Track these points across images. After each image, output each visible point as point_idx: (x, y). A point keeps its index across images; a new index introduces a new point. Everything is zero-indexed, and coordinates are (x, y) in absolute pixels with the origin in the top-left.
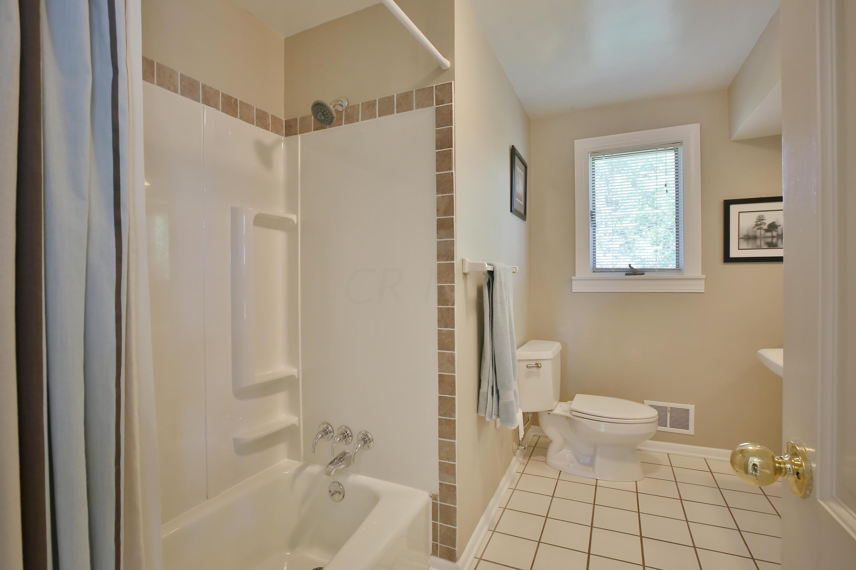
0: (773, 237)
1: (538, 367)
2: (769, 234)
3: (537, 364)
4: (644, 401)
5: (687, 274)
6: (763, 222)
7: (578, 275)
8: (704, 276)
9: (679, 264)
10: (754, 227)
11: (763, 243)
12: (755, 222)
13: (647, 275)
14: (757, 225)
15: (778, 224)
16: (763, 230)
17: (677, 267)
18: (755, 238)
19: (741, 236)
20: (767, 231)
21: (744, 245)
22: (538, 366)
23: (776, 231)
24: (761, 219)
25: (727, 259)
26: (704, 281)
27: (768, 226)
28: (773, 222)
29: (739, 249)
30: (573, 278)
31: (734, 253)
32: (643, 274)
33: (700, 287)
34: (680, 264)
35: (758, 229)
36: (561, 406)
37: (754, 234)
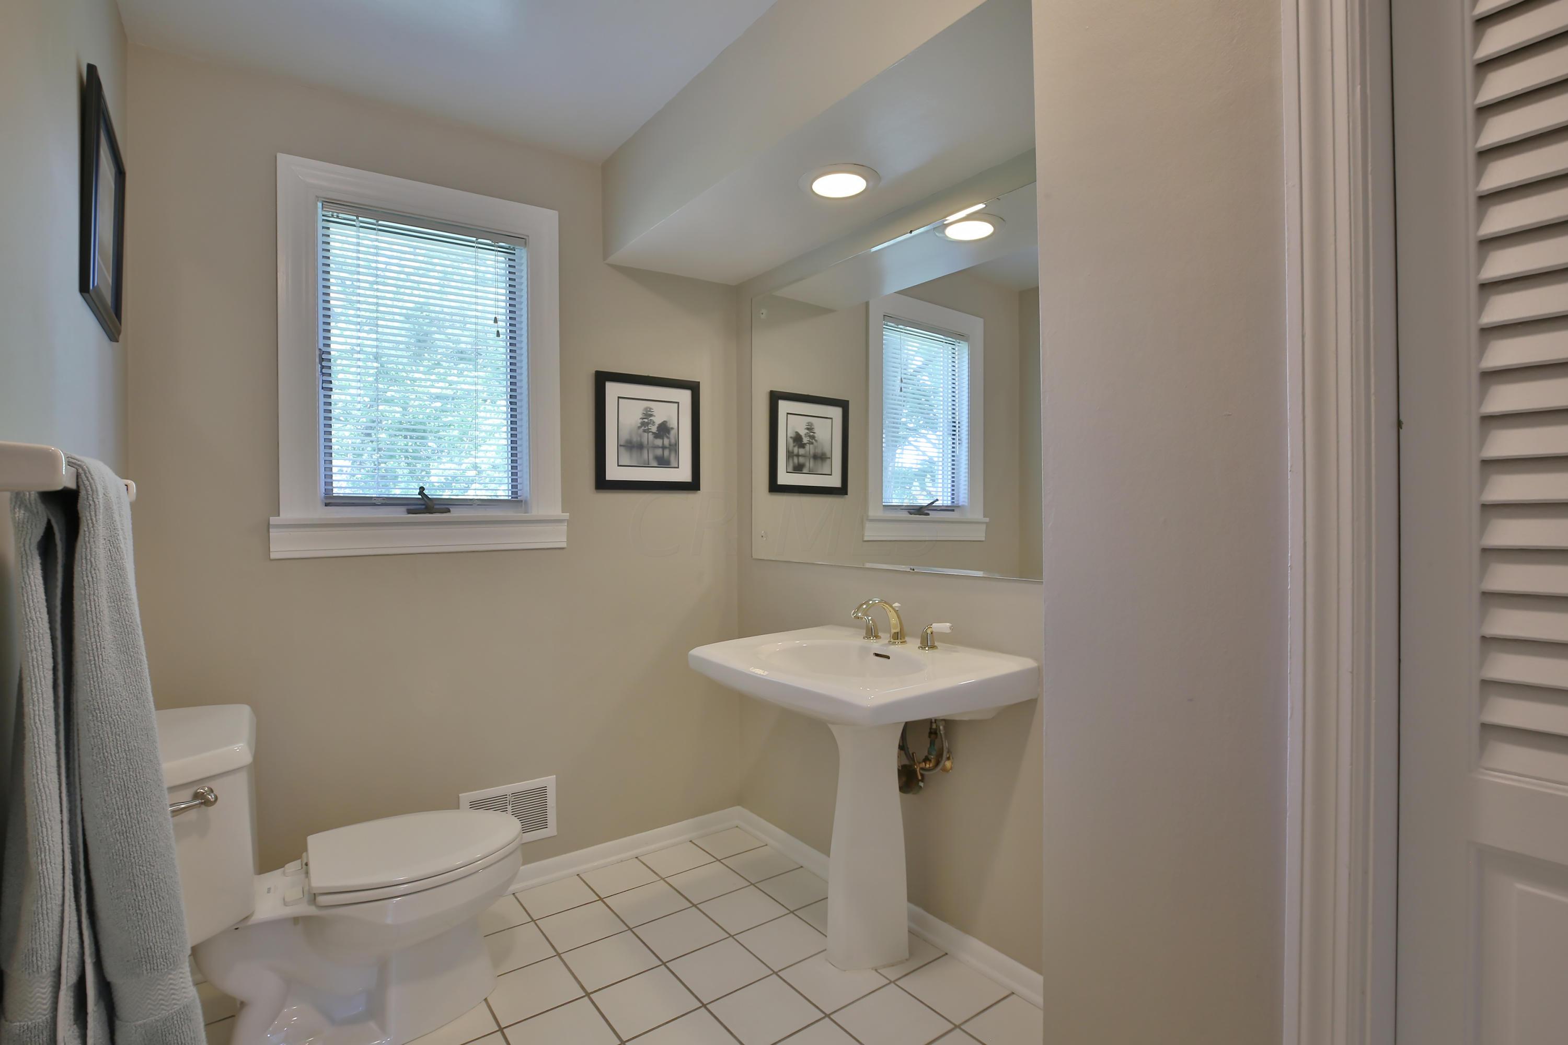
0: (663, 447)
1: (207, 803)
2: (659, 442)
3: (196, 796)
4: (459, 796)
5: (537, 511)
6: (651, 420)
7: (288, 513)
8: (566, 515)
9: (516, 490)
10: (639, 428)
11: (651, 456)
12: (641, 418)
13: (456, 513)
14: (643, 424)
15: (671, 426)
16: (651, 433)
17: (513, 496)
18: (640, 447)
19: (622, 443)
20: (657, 436)
21: (625, 460)
22: (203, 800)
23: (668, 438)
24: (648, 414)
25: (602, 483)
26: (566, 524)
27: (658, 428)
28: (664, 421)
29: (618, 466)
30: (273, 520)
31: (613, 473)
32: (448, 511)
33: (557, 537)
34: (520, 490)
35: (644, 431)
36: (269, 890)
37: (639, 439)
